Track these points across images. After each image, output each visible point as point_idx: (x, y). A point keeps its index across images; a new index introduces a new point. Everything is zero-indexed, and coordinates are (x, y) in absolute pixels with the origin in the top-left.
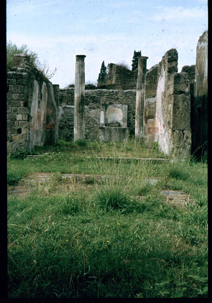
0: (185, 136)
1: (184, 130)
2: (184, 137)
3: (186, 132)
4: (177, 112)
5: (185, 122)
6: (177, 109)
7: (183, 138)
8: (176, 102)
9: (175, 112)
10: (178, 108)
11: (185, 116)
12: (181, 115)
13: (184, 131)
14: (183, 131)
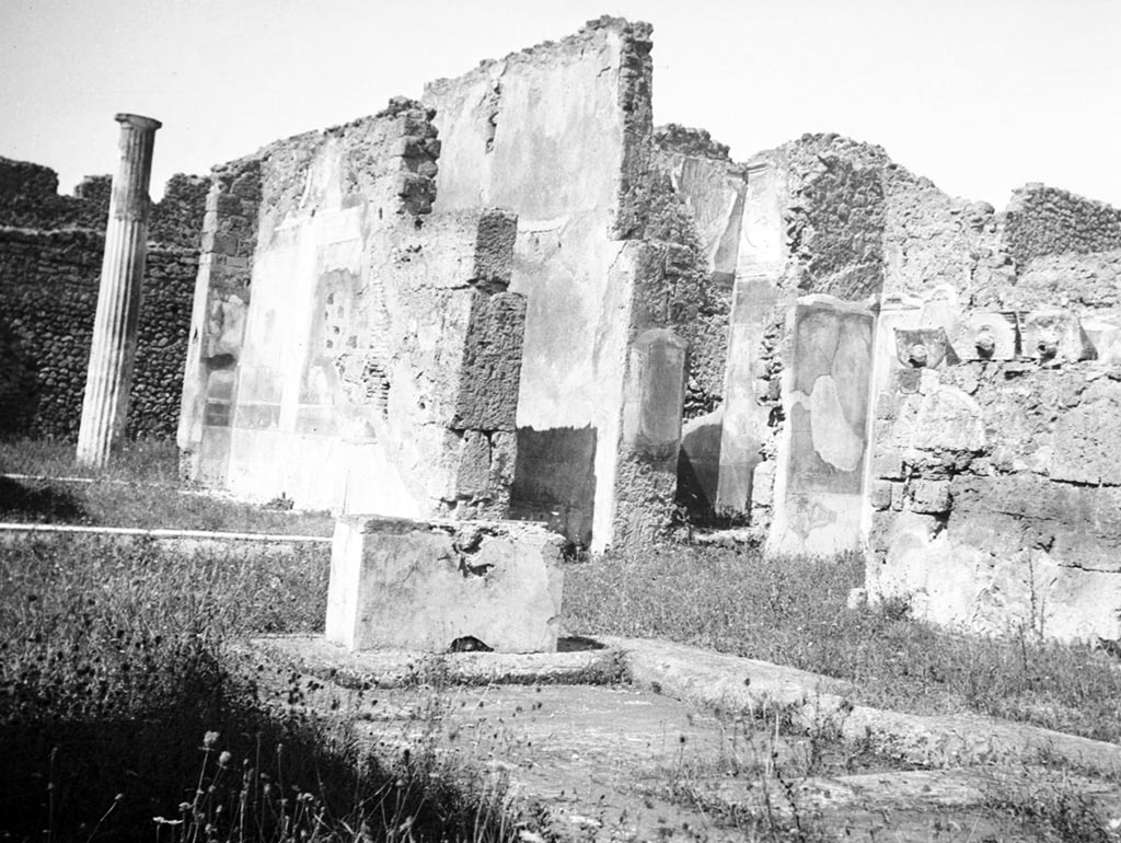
0: (496, 454)
1: (496, 430)
2: (493, 459)
3: (501, 438)
4: (478, 359)
5: (501, 401)
6: (480, 347)
7: (491, 461)
8: (477, 318)
9: (470, 358)
10: (482, 343)
11: (502, 379)
12: (491, 374)
13: (494, 437)
14: (488, 433)
